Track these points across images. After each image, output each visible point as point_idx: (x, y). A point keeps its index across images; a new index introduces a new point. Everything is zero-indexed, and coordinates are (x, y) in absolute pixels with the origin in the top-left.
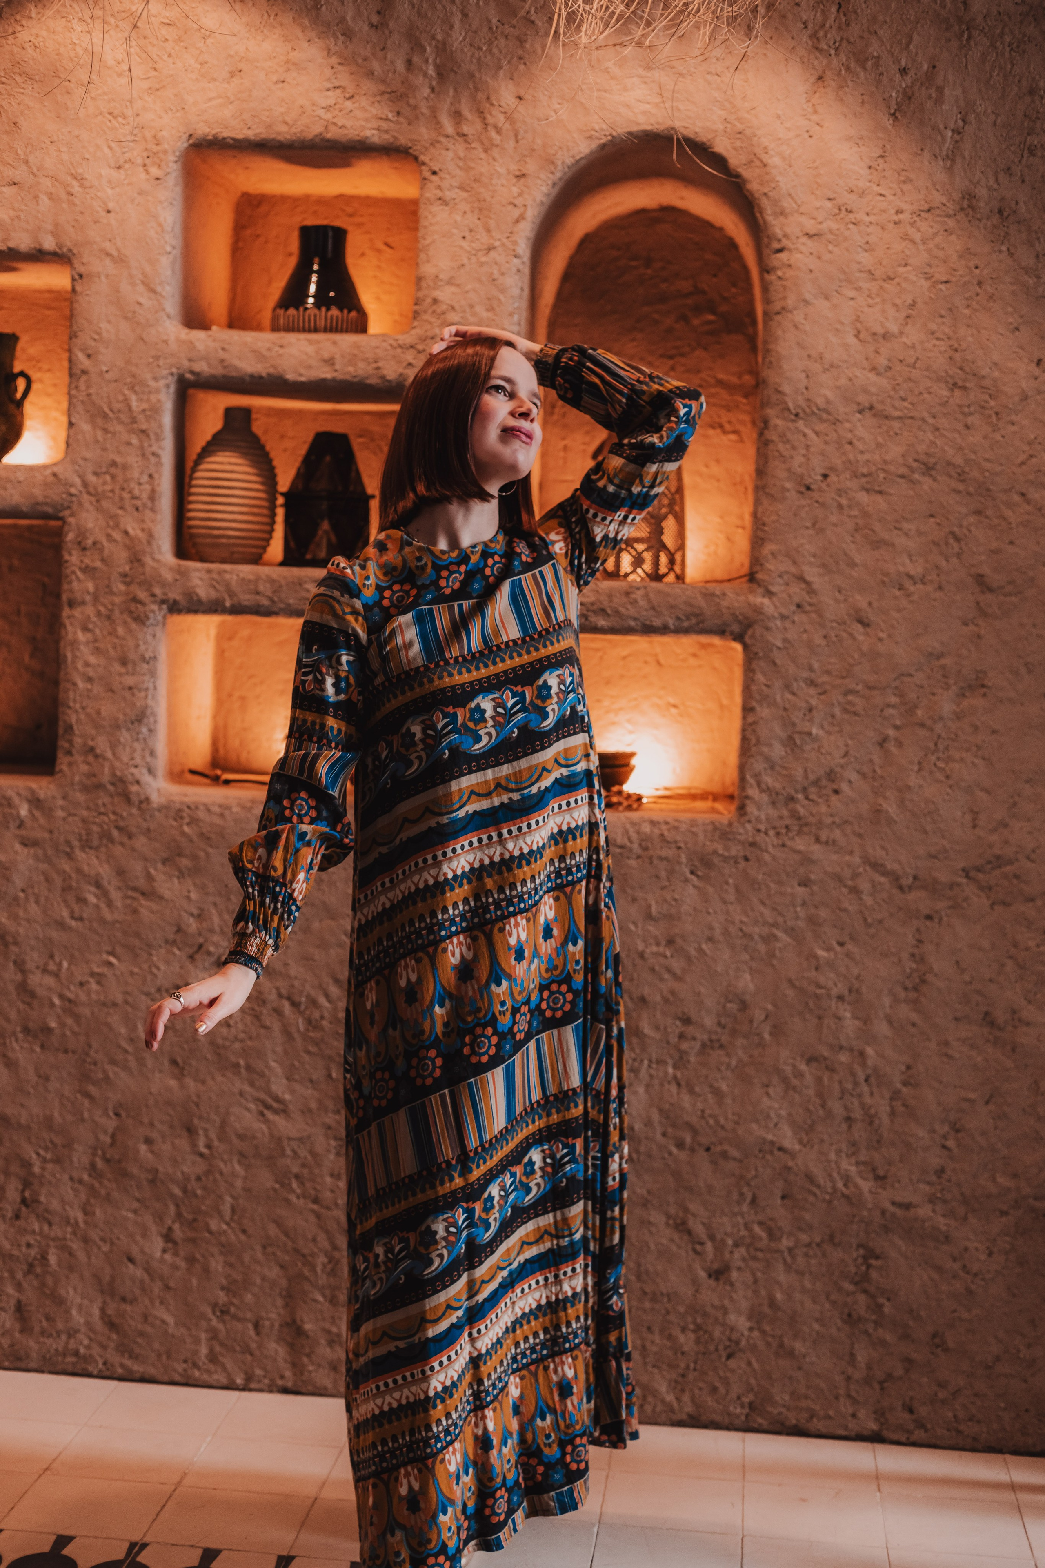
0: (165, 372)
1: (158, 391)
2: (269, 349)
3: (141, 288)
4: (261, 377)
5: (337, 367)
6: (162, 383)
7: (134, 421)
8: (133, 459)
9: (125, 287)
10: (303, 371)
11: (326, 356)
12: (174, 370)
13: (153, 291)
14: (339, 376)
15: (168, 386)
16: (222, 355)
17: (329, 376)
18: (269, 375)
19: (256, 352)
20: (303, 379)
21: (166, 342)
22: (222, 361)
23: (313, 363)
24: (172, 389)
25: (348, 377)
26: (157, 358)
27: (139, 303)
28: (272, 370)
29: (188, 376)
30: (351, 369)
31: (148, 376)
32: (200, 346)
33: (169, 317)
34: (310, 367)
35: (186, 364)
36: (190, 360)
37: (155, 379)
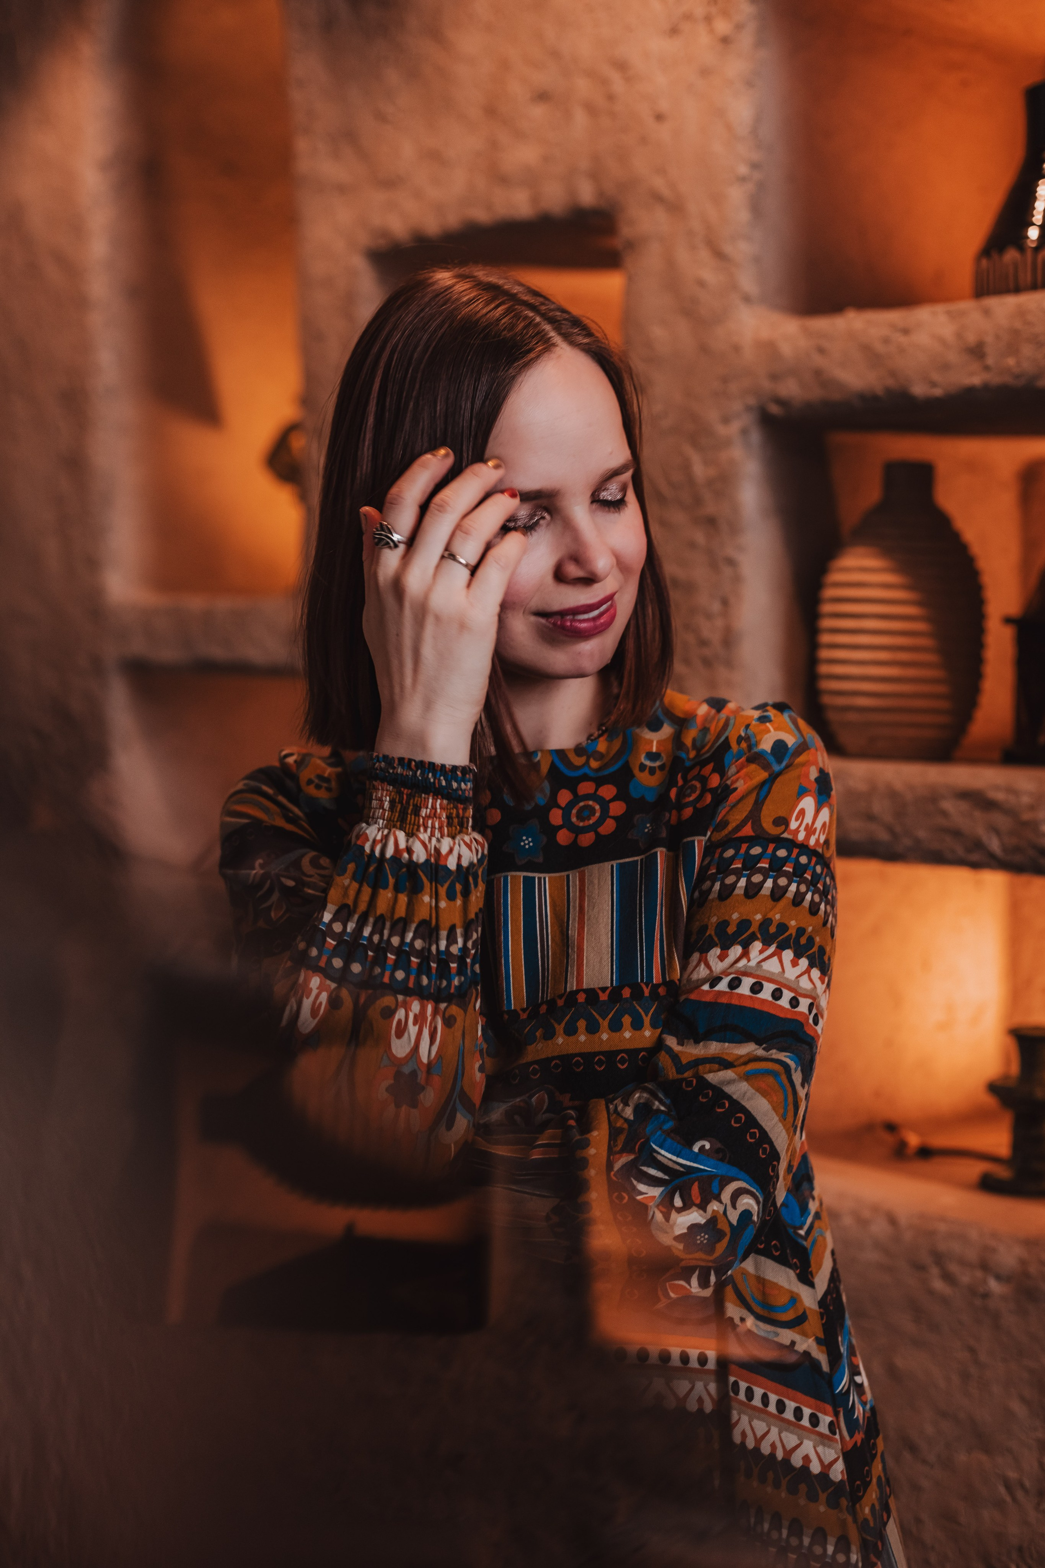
0: (737, 406)
1: (727, 443)
2: (886, 341)
3: (704, 254)
4: (875, 398)
5: (990, 361)
6: (734, 428)
7: (698, 501)
8: (699, 573)
9: (682, 255)
10: (936, 377)
11: (971, 338)
12: (752, 401)
13: (719, 255)
14: (995, 379)
15: (744, 432)
16: (818, 361)
17: (976, 380)
18: (888, 391)
19: (867, 349)
20: (938, 392)
21: (737, 349)
22: (818, 373)
23: (953, 357)
24: (756, 437)
25: (1008, 379)
26: (725, 380)
27: (701, 284)
28: (890, 382)
29: (774, 409)
30: (1011, 361)
31: (712, 415)
32: (786, 349)
33: (747, 299)
34: (945, 367)
35: (766, 385)
36: (774, 377)
37: (726, 420)
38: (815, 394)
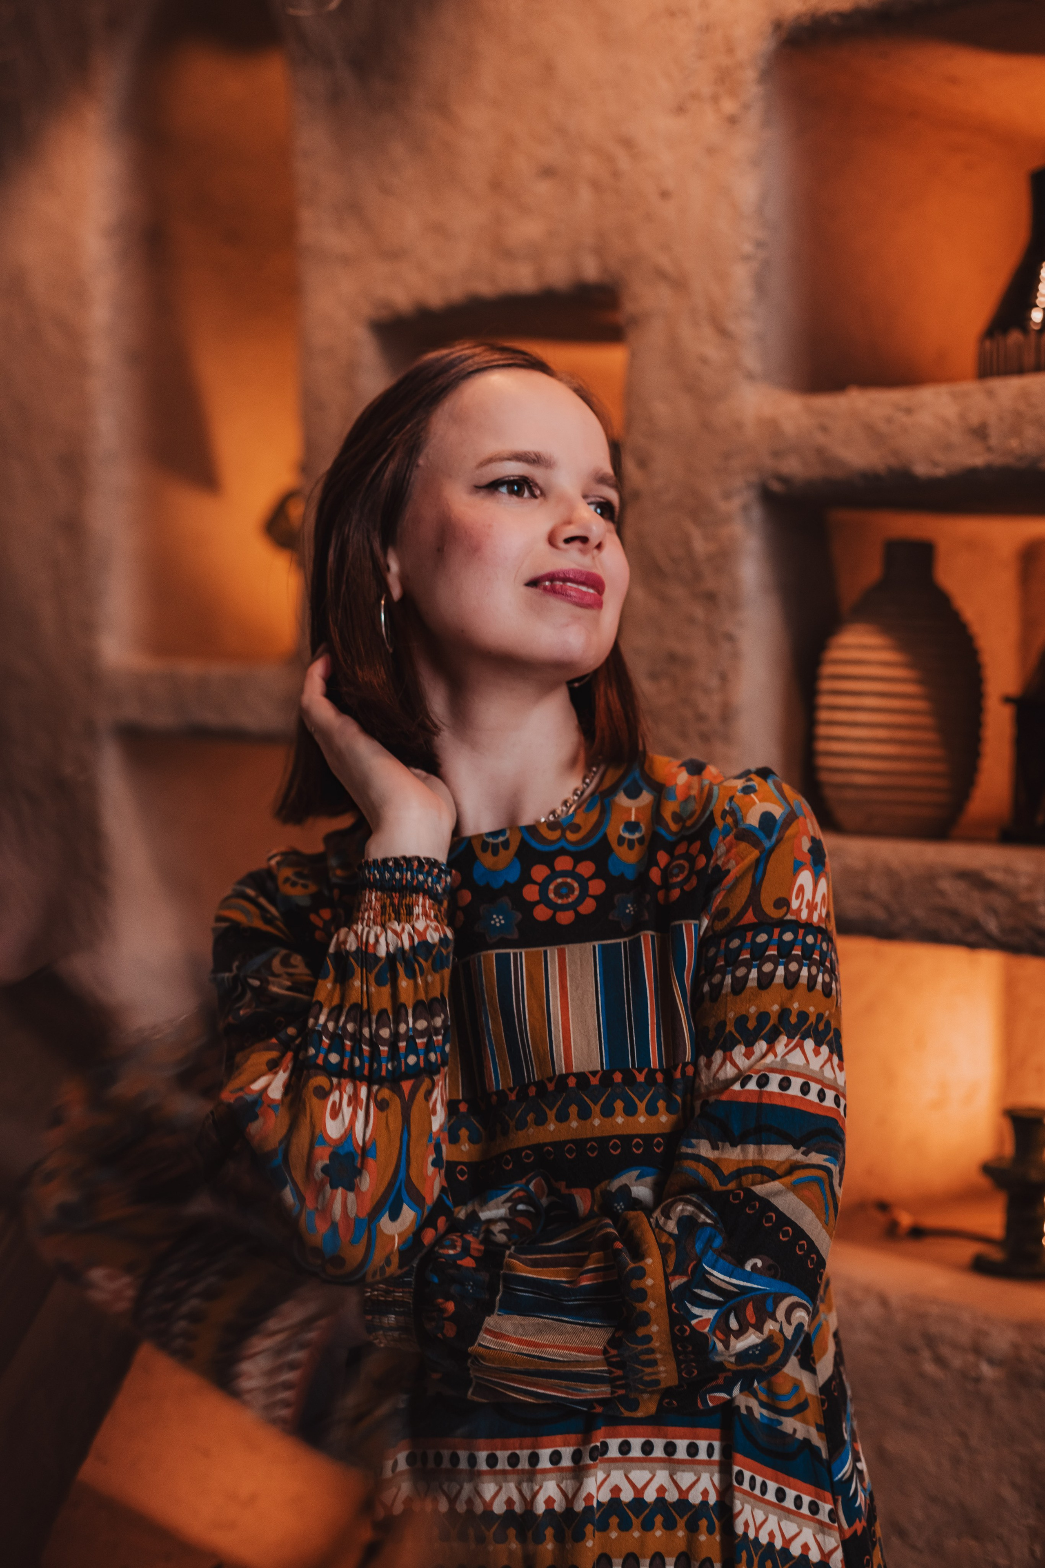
0: (738, 482)
3: (707, 331)
4: (877, 476)
5: (993, 442)
6: (735, 504)
7: (698, 577)
8: (698, 648)
9: (686, 333)
12: (753, 477)
13: (723, 332)
15: (745, 508)
16: (819, 440)
18: (889, 470)
21: (739, 426)
22: (821, 451)
24: (757, 513)
26: (727, 456)
27: (704, 360)
29: (776, 486)
31: (713, 491)
32: (789, 427)
33: (750, 376)
35: (768, 462)
36: (776, 454)
37: (727, 496)
38: (817, 471)
